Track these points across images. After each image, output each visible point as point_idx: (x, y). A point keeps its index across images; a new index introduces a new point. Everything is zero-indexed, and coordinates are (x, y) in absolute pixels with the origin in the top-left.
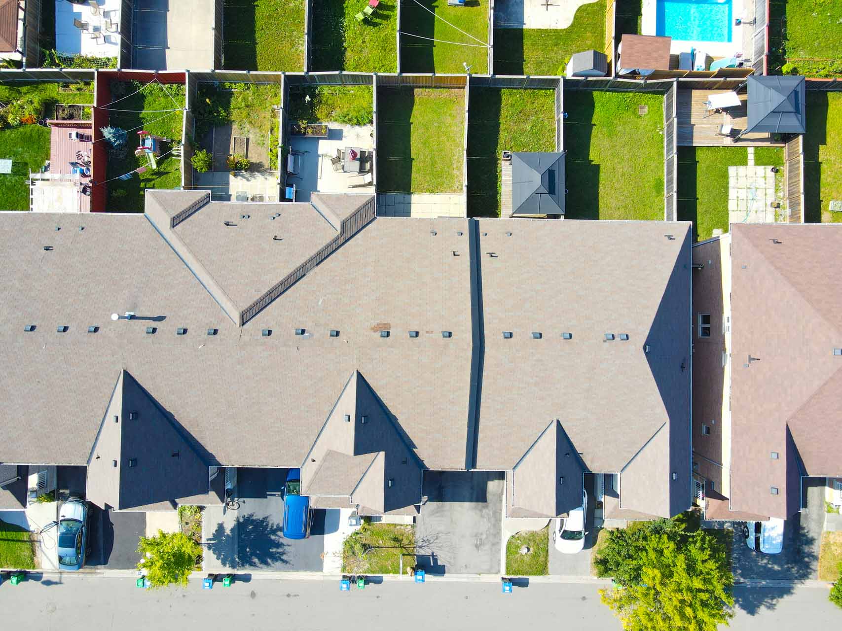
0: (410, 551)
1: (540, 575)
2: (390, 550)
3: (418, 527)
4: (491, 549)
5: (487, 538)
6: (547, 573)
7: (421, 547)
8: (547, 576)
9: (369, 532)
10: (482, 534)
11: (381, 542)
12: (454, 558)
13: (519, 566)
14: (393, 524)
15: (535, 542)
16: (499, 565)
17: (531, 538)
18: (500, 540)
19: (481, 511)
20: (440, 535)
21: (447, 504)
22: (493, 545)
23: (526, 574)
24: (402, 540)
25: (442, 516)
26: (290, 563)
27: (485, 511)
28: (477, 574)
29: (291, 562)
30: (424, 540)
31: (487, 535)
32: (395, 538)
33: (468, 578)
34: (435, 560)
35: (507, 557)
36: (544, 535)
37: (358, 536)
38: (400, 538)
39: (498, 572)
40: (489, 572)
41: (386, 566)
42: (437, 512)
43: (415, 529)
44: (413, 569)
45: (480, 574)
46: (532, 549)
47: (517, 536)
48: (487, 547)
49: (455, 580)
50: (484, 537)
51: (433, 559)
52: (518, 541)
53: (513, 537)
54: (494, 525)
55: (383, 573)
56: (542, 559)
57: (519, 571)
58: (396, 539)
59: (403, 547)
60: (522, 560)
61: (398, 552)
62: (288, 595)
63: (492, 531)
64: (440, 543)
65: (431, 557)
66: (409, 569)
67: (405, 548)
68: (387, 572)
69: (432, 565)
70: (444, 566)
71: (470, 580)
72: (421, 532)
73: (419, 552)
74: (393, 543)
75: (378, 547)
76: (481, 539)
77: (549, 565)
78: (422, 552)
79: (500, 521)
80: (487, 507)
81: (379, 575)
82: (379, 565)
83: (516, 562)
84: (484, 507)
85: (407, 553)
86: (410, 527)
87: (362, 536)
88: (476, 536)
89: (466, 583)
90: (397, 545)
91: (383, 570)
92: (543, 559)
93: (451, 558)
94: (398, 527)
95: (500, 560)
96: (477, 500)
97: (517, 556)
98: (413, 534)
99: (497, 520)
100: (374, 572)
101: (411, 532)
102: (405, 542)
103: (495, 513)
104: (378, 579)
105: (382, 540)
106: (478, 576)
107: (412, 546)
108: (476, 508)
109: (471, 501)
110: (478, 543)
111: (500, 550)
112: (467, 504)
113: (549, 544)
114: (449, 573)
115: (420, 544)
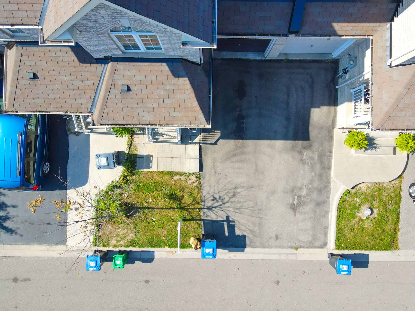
0: (194, 214)
1: (387, 249)
2: (165, 212)
3: (207, 177)
4: (315, 212)
5: (308, 195)
6: (397, 248)
7: (210, 208)
8: (396, 252)
9: (133, 185)
10: (301, 189)
11: (150, 200)
12: (260, 224)
13: (355, 236)
14: (168, 173)
15: (381, 200)
16: (326, 235)
17: (376, 194)
18: (329, 197)
19: (300, 153)
20: (239, 190)
21: (250, 143)
22: (318, 204)
23: (367, 247)
24: (183, 197)
25: (241, 161)
26: (16, 233)
27: (307, 154)
28: (291, 247)
29: (19, 231)
30: (214, 199)
31: (308, 189)
32: (172, 194)
33: (280, 254)
34: (232, 228)
35: (338, 223)
36: (395, 190)
37: (117, 191)
38: (180, 194)
39: (324, 245)
40: (311, 245)
41: (159, 236)
42: (235, 155)
43: (202, 181)
44: (199, 240)
45: (297, 249)
46: (376, 211)
47: (353, 191)
48: (308, 208)
49: (260, 257)
50: (304, 192)
51: (229, 226)
52: (356, 199)
53: (348, 192)
54: (320, 176)
55: (154, 246)
56: (390, 226)
57: (355, 243)
58: (173, 197)
59: (183, 208)
60: (361, 228)
61: (176, 214)
62: (15, 280)
63: (316, 184)
64: (239, 202)
65: (225, 224)
66: (192, 241)
67: (187, 210)
68: (160, 245)
69: (227, 234)
70: (244, 236)
71: (283, 257)
72: (210, 186)
73: (207, 216)
74: (168, 202)
75: (147, 208)
76: (299, 197)
77: (400, 235)
78: (212, 216)
79: (329, 168)
80: (310, 147)
81: (150, 249)
82: (148, 234)
83: (352, 229)
84: (304, 148)
85: (189, 217)
86: (193, 178)
87: (122, 192)
88: (293, 190)
89: (277, 260)
90: (175, 205)
91: (155, 242)
92: (393, 226)
93: (254, 224)
94: (176, 178)
95: (327, 228)
96: (295, 138)
97: (353, 221)
98: (199, 188)
99: (324, 168)
100: (140, 246)
101: (195, 185)
102: (187, 200)
103: (321, 156)
104: (147, 256)
105: (153, 197)
106: (294, 251)
107: (197, 206)
108: (293, 149)
109: (285, 138)
110: (296, 202)
111: (327, 212)
112: (279, 143)
113: (401, 204)
114: (251, 246)
115: (209, 204)
